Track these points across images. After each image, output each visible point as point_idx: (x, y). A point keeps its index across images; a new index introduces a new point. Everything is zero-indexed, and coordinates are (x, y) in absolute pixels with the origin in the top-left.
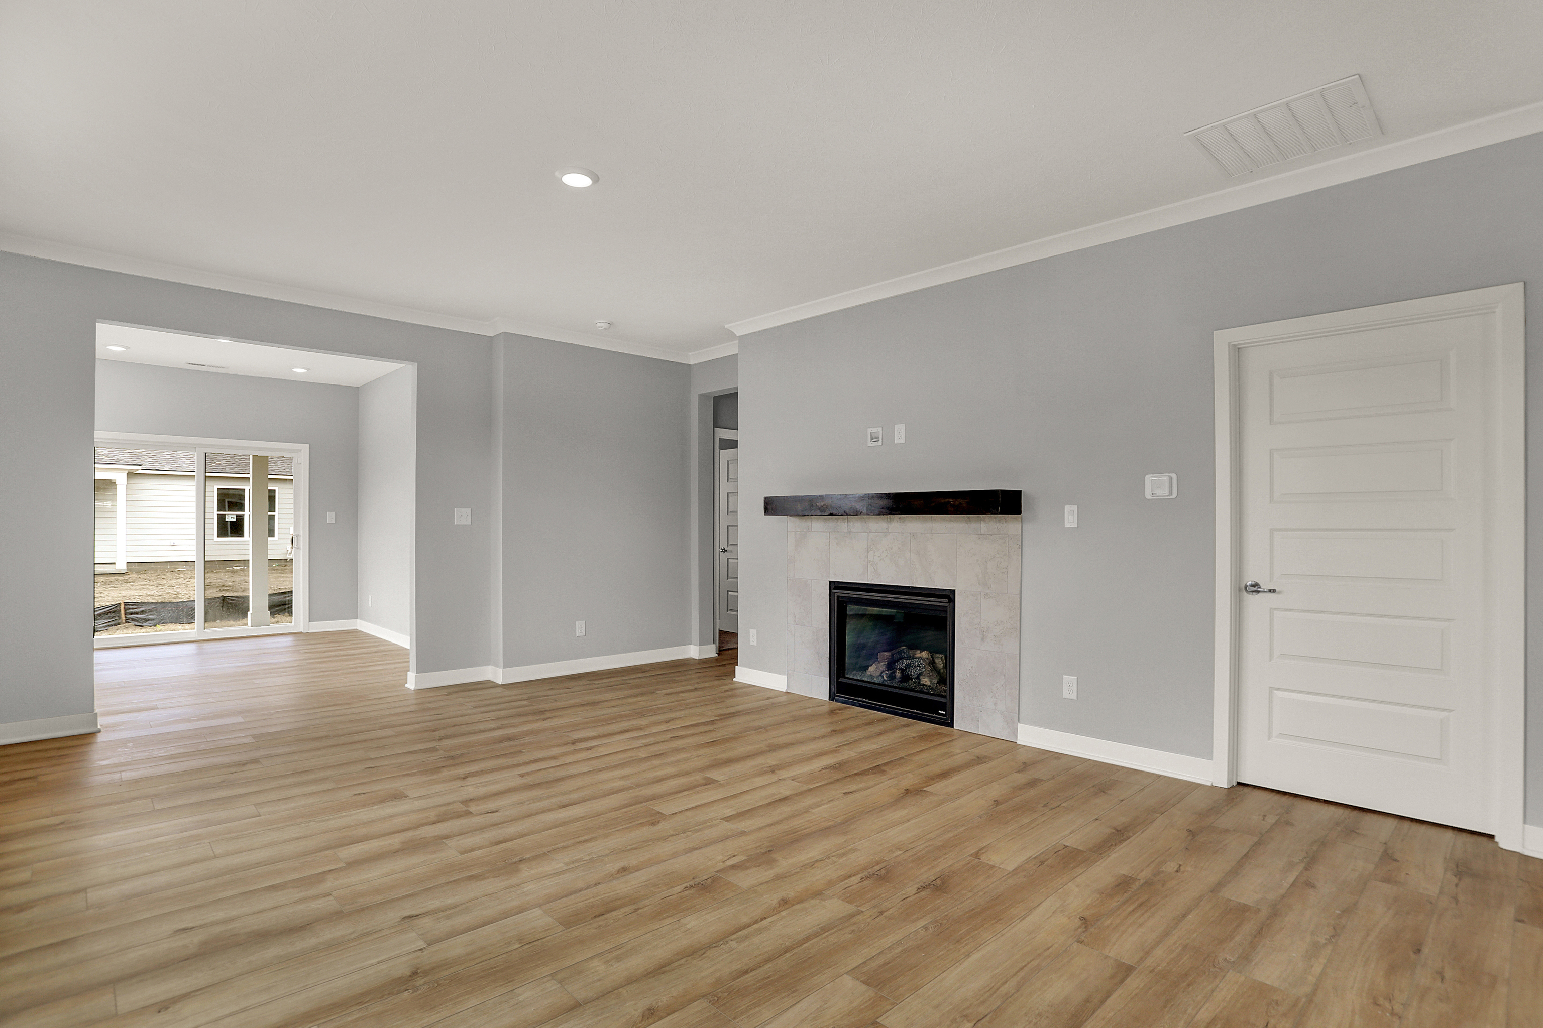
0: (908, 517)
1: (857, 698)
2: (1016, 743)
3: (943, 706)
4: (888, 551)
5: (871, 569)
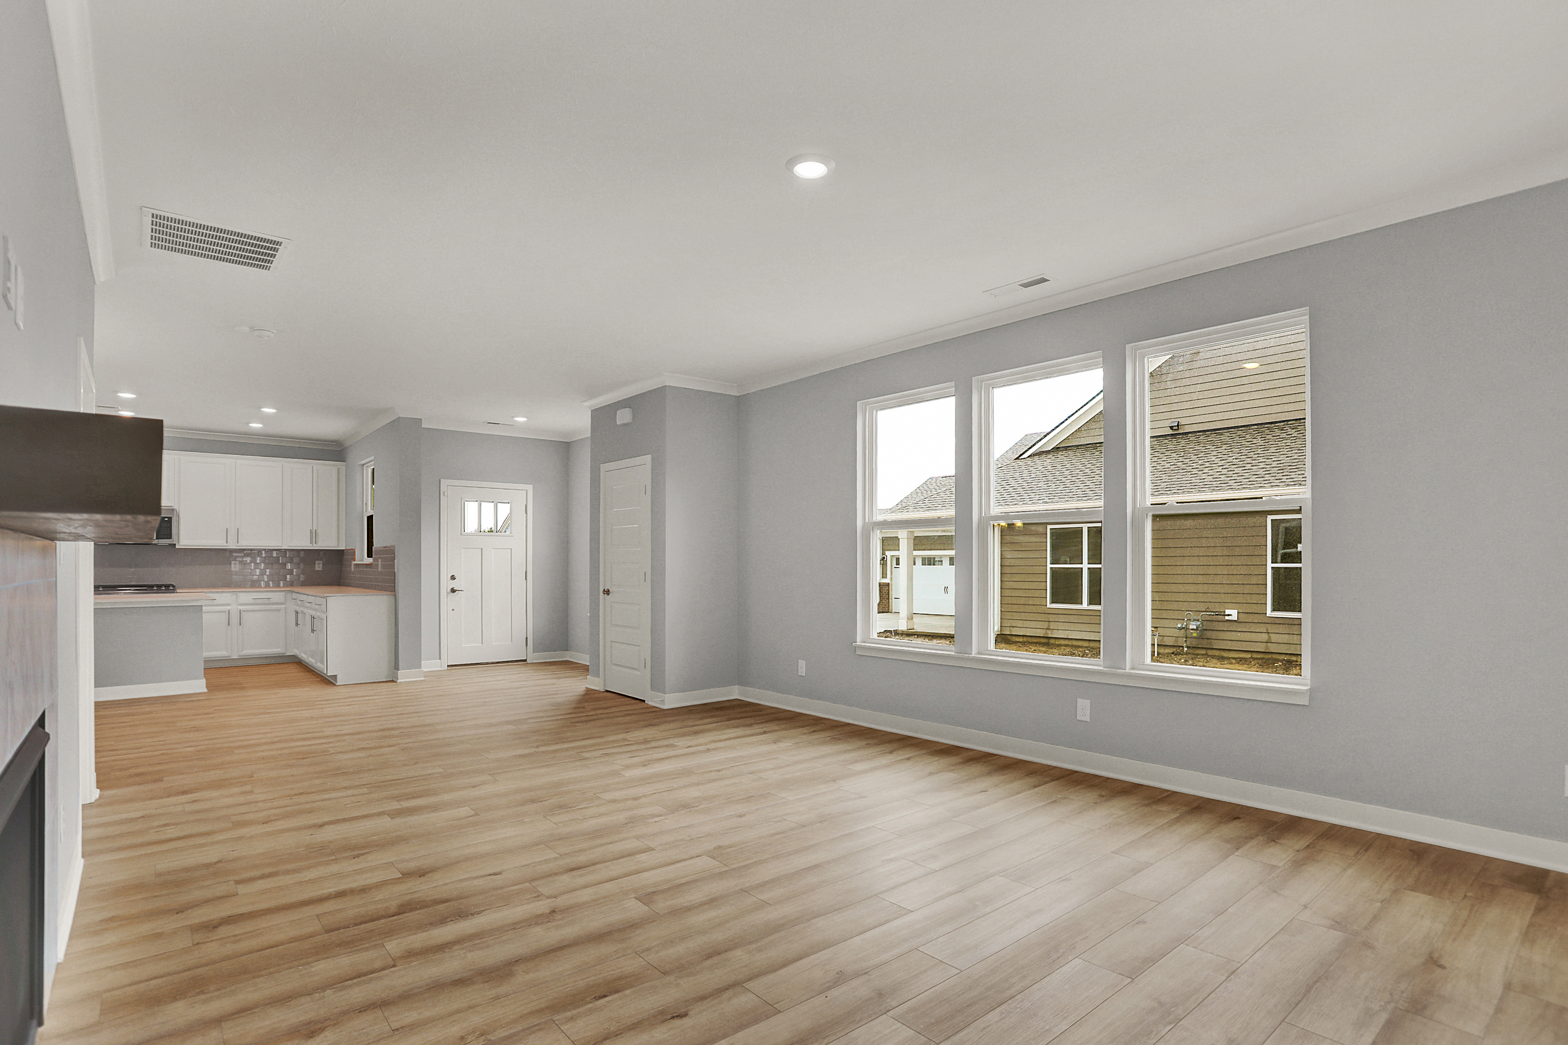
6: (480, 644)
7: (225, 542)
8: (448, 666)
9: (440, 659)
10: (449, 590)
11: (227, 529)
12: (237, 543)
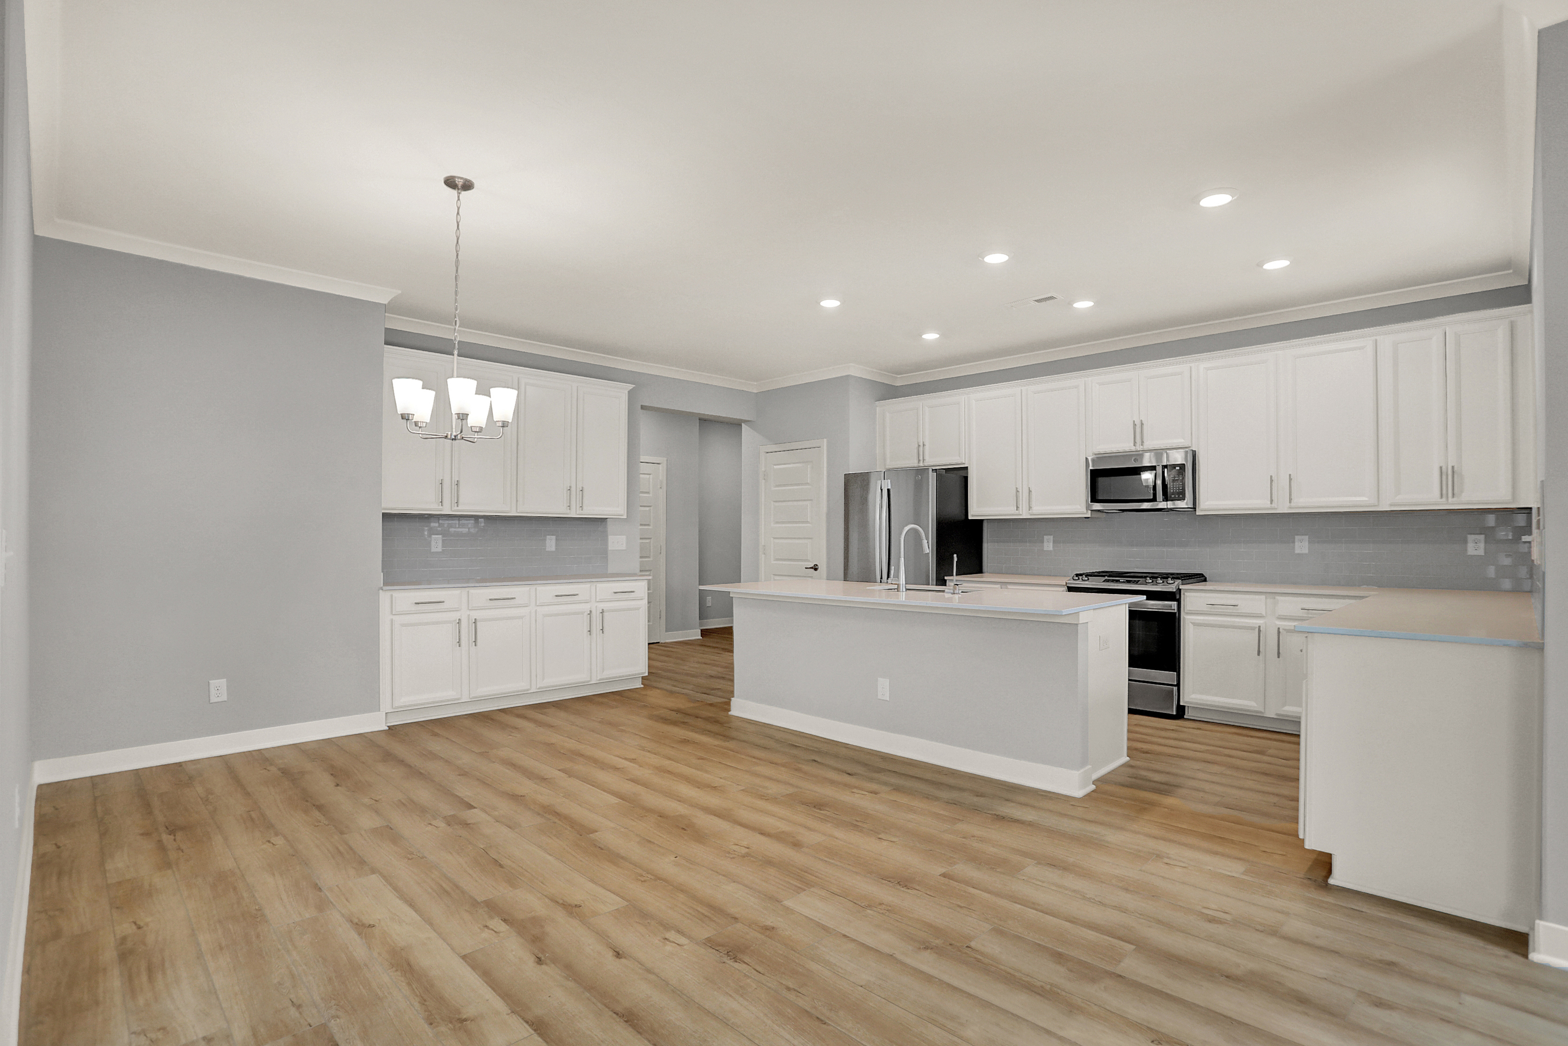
7: (1270, 503)
11: (1271, 477)
12: (1290, 502)
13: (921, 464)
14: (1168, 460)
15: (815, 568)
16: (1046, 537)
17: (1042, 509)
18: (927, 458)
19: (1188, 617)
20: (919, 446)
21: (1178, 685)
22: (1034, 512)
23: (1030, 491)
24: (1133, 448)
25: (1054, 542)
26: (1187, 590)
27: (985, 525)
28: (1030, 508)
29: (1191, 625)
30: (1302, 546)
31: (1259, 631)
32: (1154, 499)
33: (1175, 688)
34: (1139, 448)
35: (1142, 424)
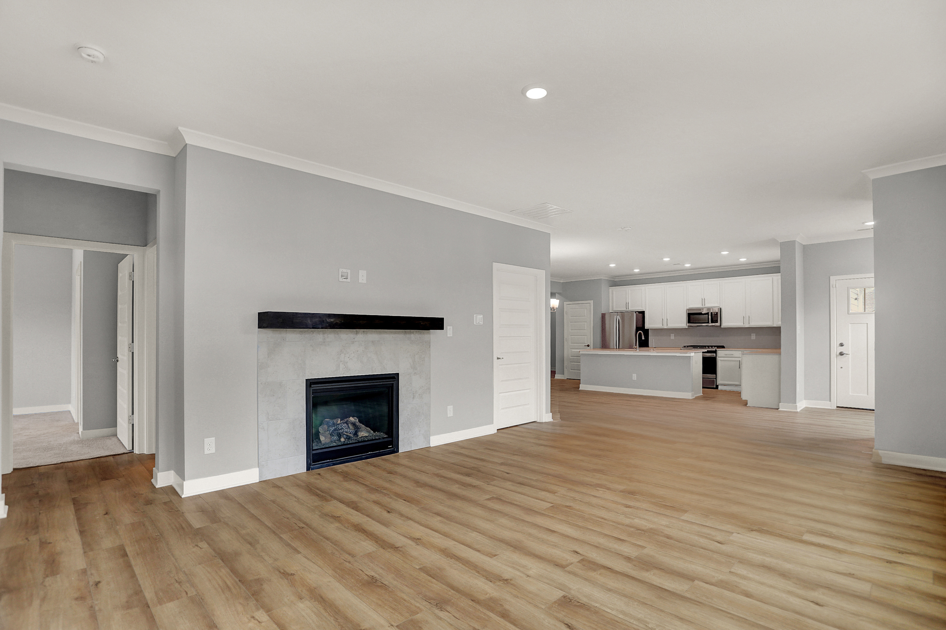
0: (369, 331)
1: (323, 462)
2: (430, 447)
3: (391, 443)
4: (355, 353)
5: (342, 366)
6: (866, 395)
7: (743, 324)
8: (837, 407)
9: (830, 401)
10: (838, 353)
11: (744, 317)
12: (749, 324)
13: (627, 310)
14: (713, 310)
15: (588, 346)
16: (671, 334)
17: (671, 325)
18: (629, 307)
19: (719, 358)
20: (626, 303)
21: (716, 379)
22: (669, 326)
23: (667, 320)
24: (702, 306)
25: (674, 336)
26: (718, 350)
27: (649, 330)
28: (667, 325)
29: (720, 361)
30: (753, 337)
31: (740, 361)
32: (708, 323)
33: (715, 380)
34: (704, 306)
35: (705, 299)
